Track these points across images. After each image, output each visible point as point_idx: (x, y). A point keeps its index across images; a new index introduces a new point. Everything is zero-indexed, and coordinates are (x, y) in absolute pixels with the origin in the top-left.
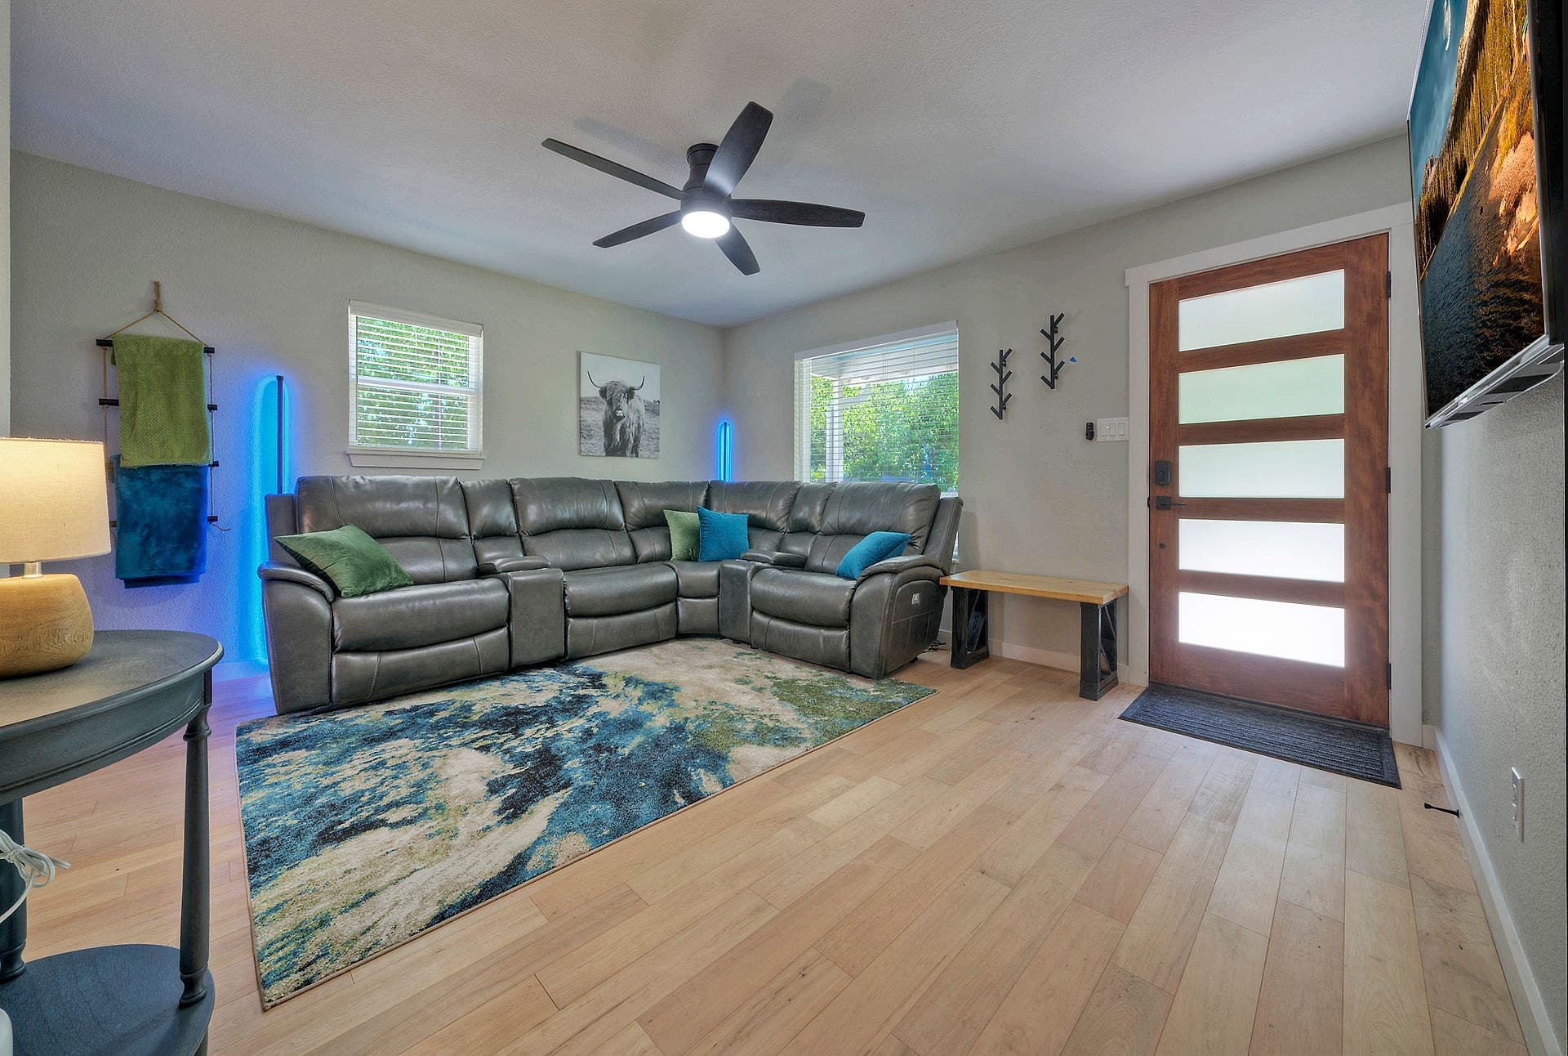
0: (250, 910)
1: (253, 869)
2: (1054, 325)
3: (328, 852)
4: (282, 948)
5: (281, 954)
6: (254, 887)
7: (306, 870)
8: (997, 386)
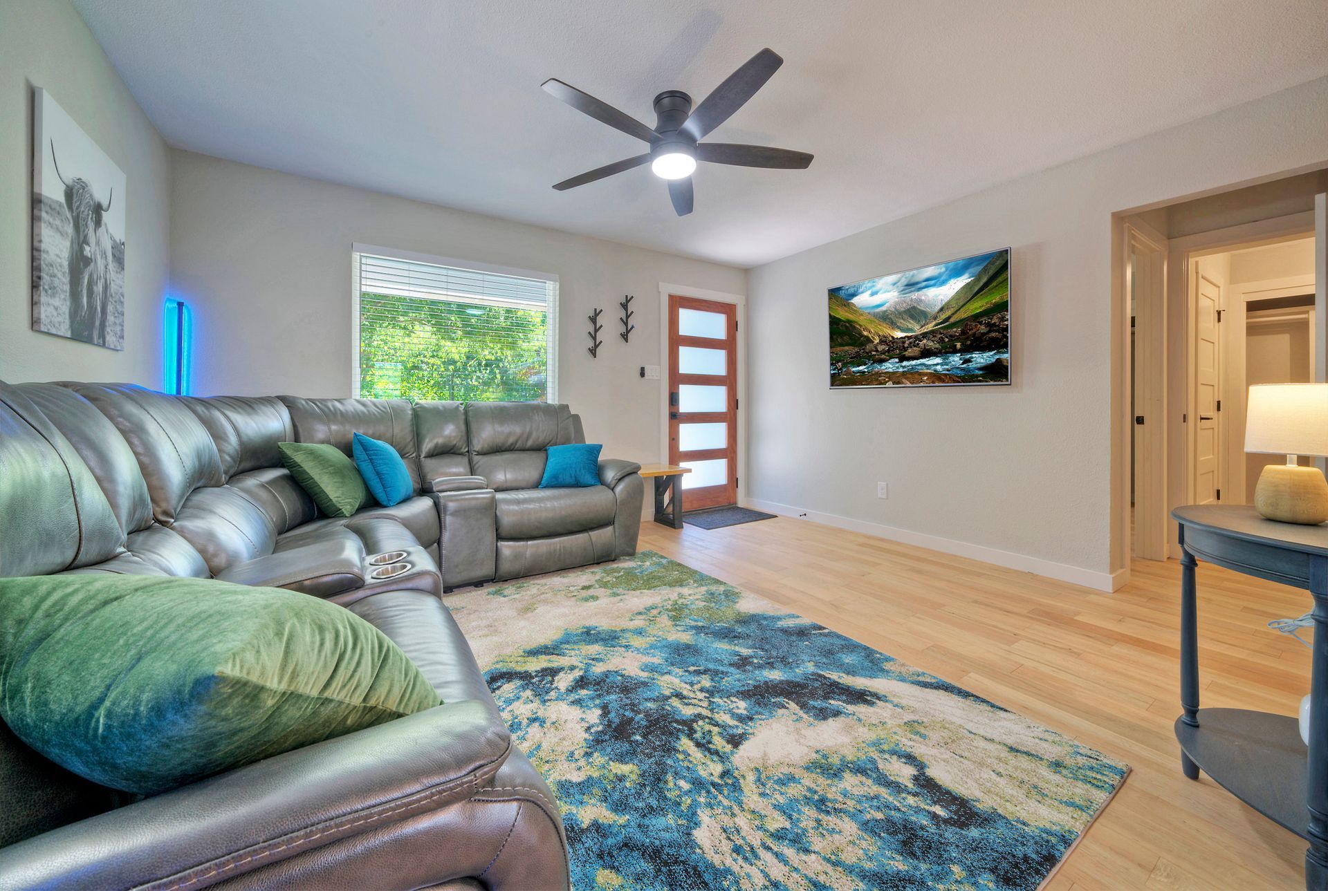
0: (1089, 827)
1: (1050, 860)
2: (628, 301)
3: (985, 803)
4: (1095, 778)
5: (1099, 776)
6: (1066, 842)
7: (1018, 808)
8: (593, 333)
